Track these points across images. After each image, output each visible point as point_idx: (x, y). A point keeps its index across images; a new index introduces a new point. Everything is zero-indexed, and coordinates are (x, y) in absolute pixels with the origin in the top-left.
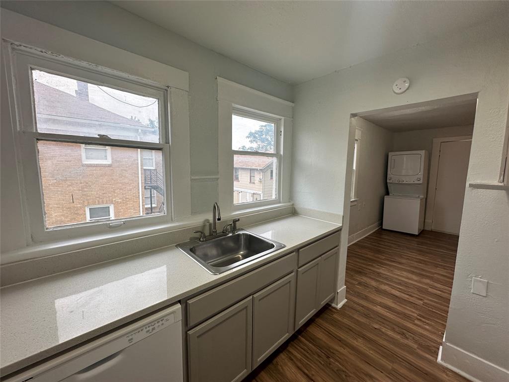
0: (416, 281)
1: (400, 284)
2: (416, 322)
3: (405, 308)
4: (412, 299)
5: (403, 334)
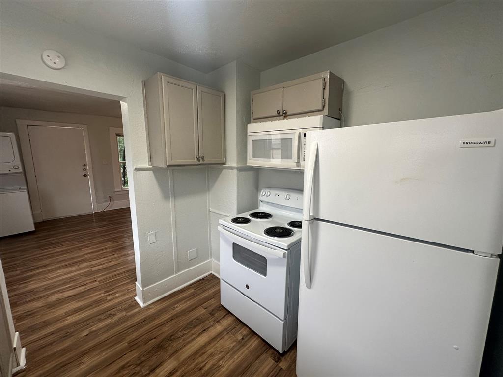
3: (90, 297)
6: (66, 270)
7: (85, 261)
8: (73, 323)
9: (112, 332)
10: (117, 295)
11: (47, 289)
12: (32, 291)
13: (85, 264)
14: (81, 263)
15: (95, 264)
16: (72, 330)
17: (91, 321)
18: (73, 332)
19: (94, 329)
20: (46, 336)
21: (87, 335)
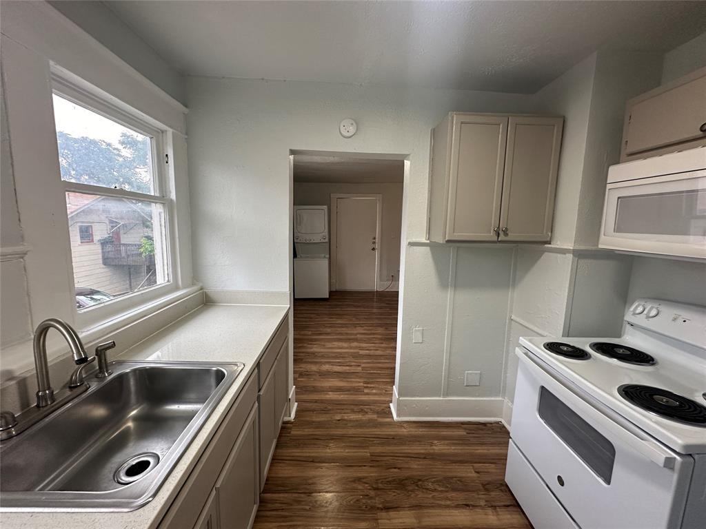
0: (347, 348)
1: (336, 357)
2: (366, 391)
3: (351, 381)
4: (353, 369)
5: (362, 411)
6: (340, 344)
7: (356, 340)
8: (332, 400)
9: (359, 431)
10: (374, 391)
11: (323, 357)
12: (313, 353)
13: (355, 344)
14: (353, 342)
15: (363, 347)
16: (329, 407)
17: (345, 407)
18: (330, 410)
19: (346, 418)
20: (311, 401)
21: (339, 420)
